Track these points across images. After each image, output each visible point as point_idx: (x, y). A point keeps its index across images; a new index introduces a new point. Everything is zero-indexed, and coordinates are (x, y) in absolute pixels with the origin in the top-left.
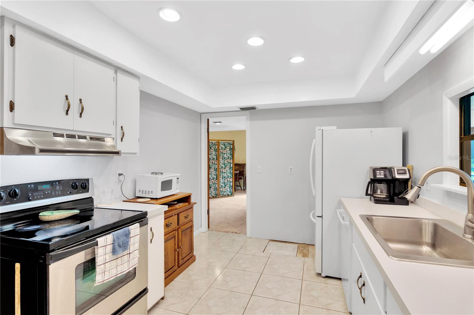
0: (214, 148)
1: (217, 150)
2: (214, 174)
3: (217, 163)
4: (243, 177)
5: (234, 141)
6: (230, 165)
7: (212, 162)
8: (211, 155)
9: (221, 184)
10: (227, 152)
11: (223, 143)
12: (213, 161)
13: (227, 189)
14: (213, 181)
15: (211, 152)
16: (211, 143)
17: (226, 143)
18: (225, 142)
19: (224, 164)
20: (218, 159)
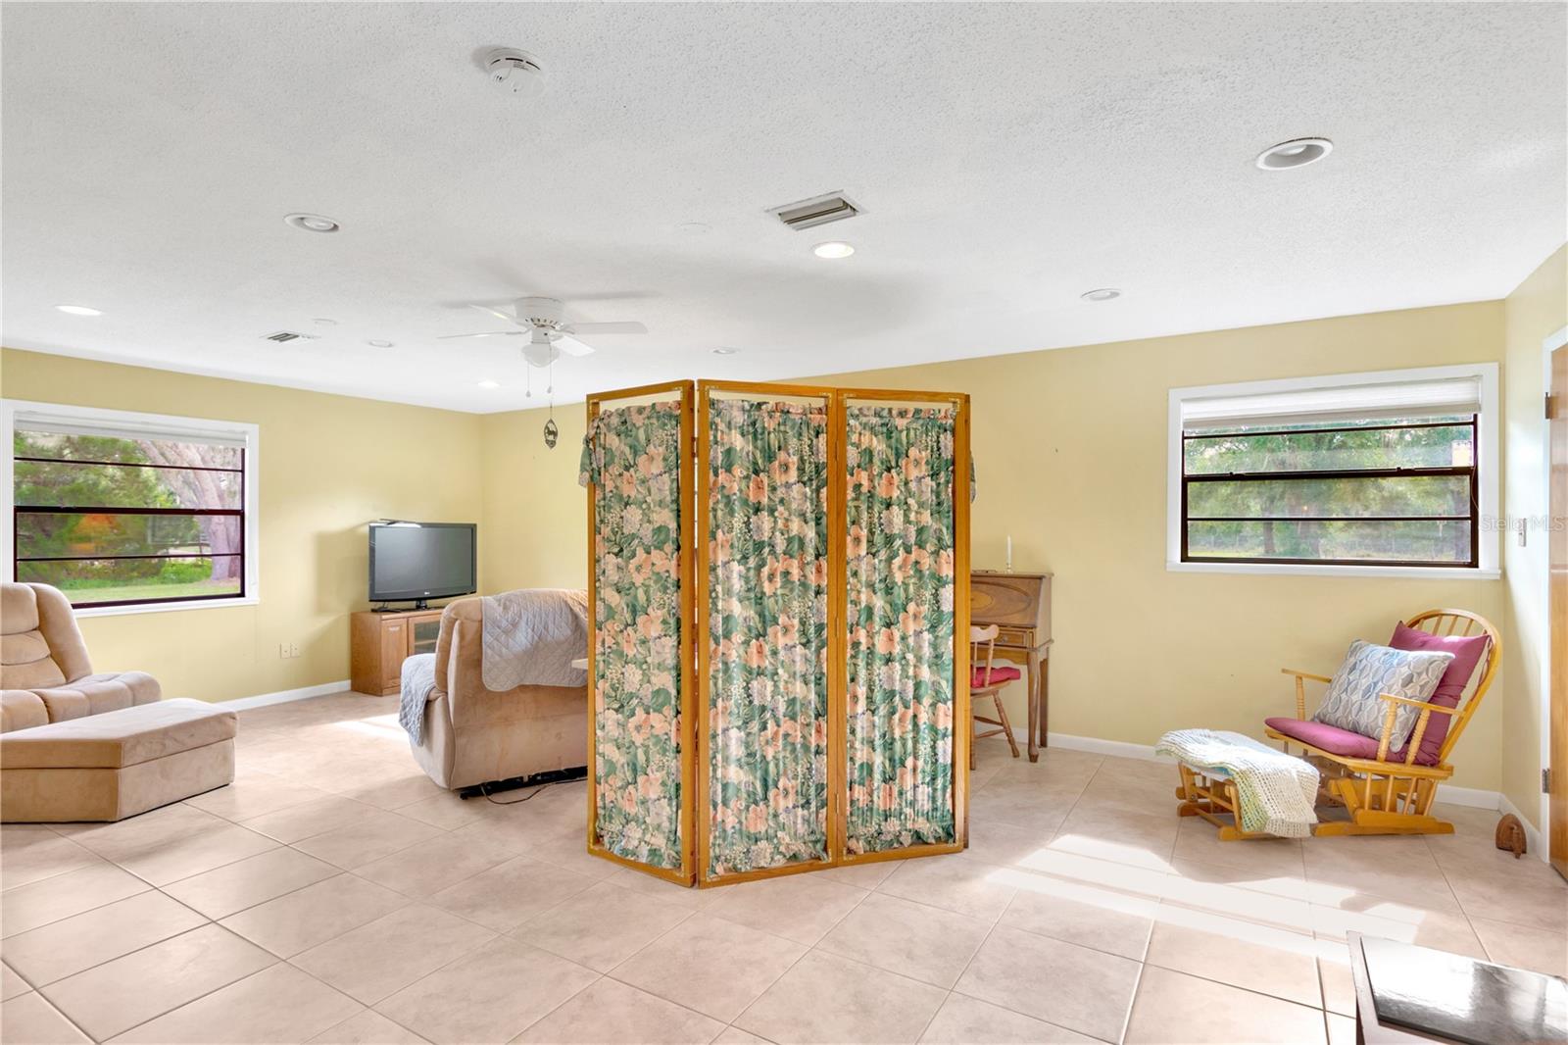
0: (802, 460)
1: (824, 474)
2: (800, 667)
3: (824, 583)
4: (1023, 669)
5: (967, 399)
6: (936, 595)
7: (786, 573)
8: (772, 511)
9: (861, 755)
10: (913, 486)
11: (877, 414)
12: (795, 563)
13: (909, 796)
14: (786, 725)
15: (774, 489)
16: (770, 414)
17: (902, 414)
18: (897, 405)
19: (889, 591)
20: (832, 547)
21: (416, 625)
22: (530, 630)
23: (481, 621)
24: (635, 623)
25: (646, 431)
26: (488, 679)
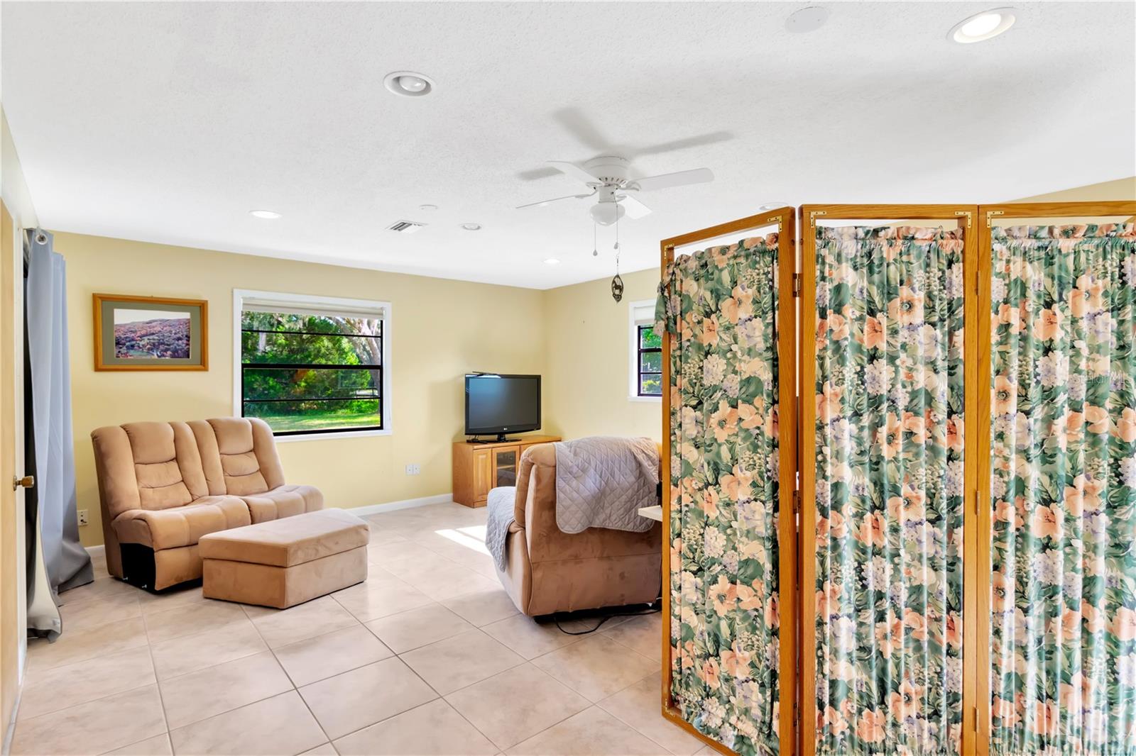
0: (930, 296)
1: (960, 313)
2: (927, 549)
3: (959, 447)
6: (1114, 466)
7: (910, 434)
8: (892, 359)
9: (1009, 662)
10: (1084, 325)
11: (1034, 235)
12: (922, 421)
13: (1077, 721)
14: (908, 618)
15: (894, 332)
16: (891, 242)
17: (1068, 233)
18: (1060, 222)
19: (1048, 458)
20: (971, 403)
21: (497, 454)
22: (598, 476)
23: (555, 466)
24: (717, 483)
25: (731, 273)
26: (561, 520)
